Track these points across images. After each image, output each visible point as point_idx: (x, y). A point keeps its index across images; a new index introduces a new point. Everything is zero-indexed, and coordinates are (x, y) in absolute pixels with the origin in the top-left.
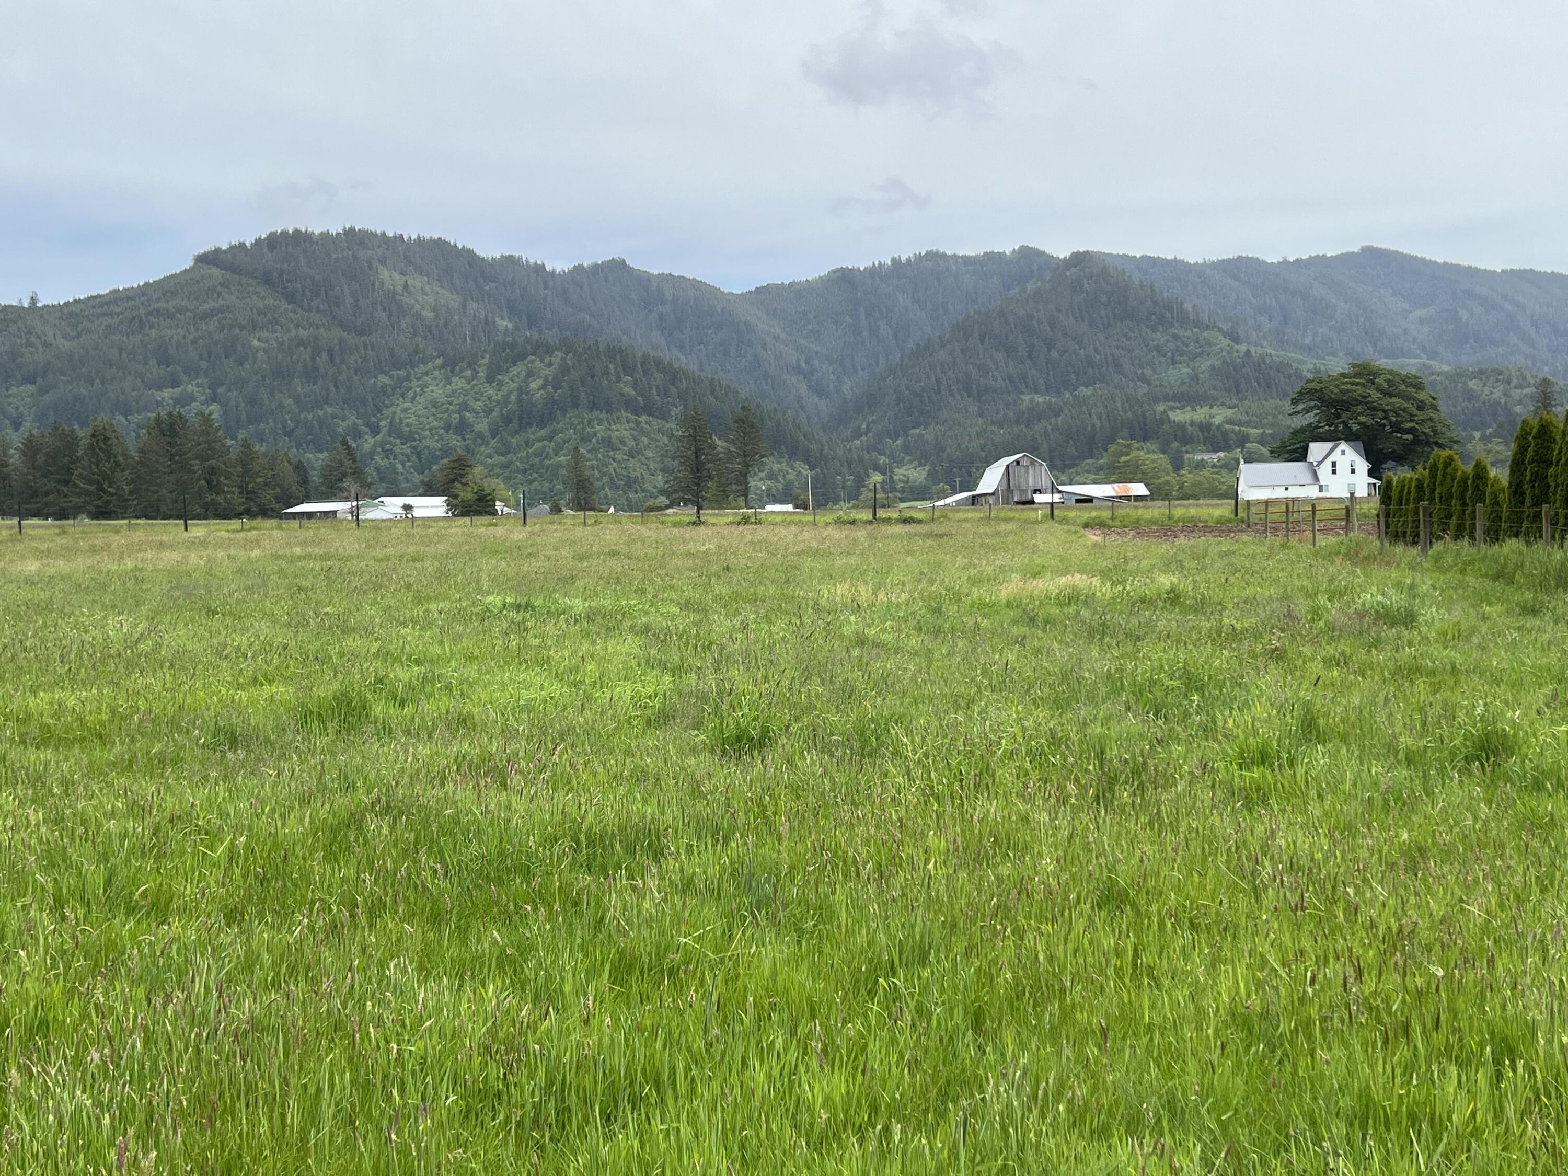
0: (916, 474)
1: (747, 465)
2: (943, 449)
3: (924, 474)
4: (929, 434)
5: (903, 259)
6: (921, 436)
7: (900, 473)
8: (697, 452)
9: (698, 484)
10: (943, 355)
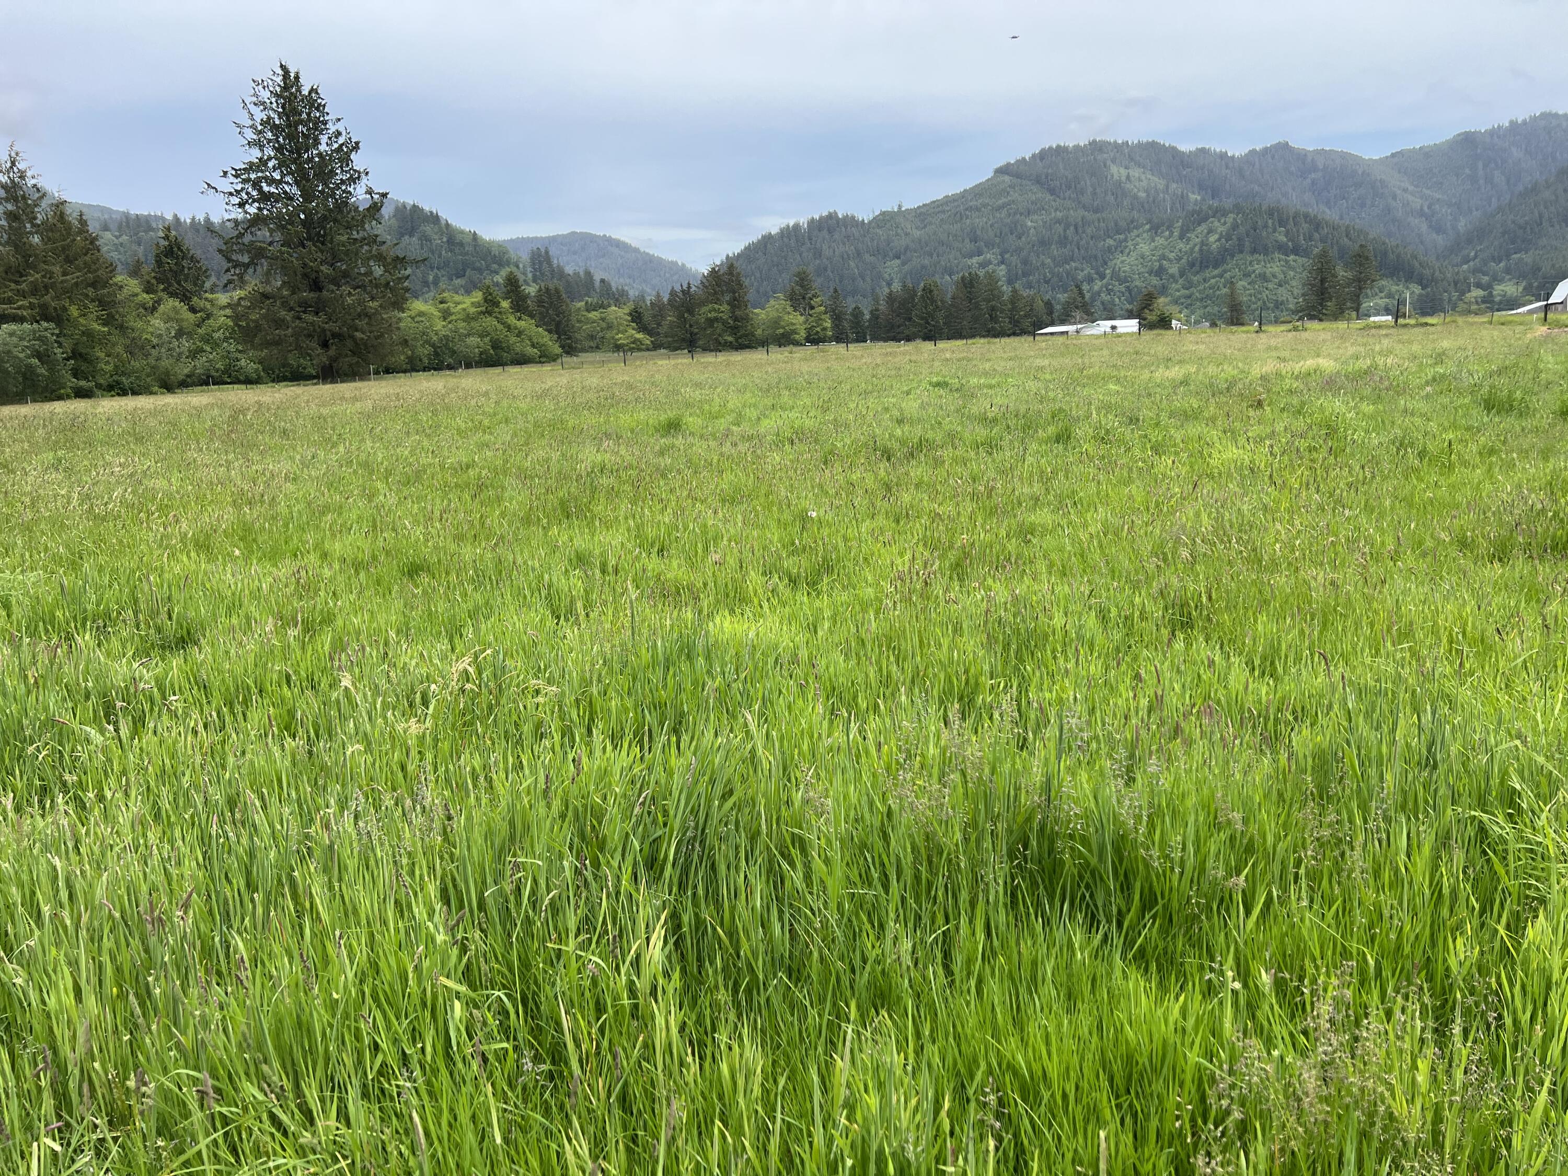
0: (1509, 288)
1: (1360, 289)
2: (1539, 269)
3: (1520, 289)
4: (1528, 258)
5: (1520, 121)
6: (1521, 259)
7: (1498, 289)
8: (1323, 281)
9: (1321, 304)
10: (1547, 194)
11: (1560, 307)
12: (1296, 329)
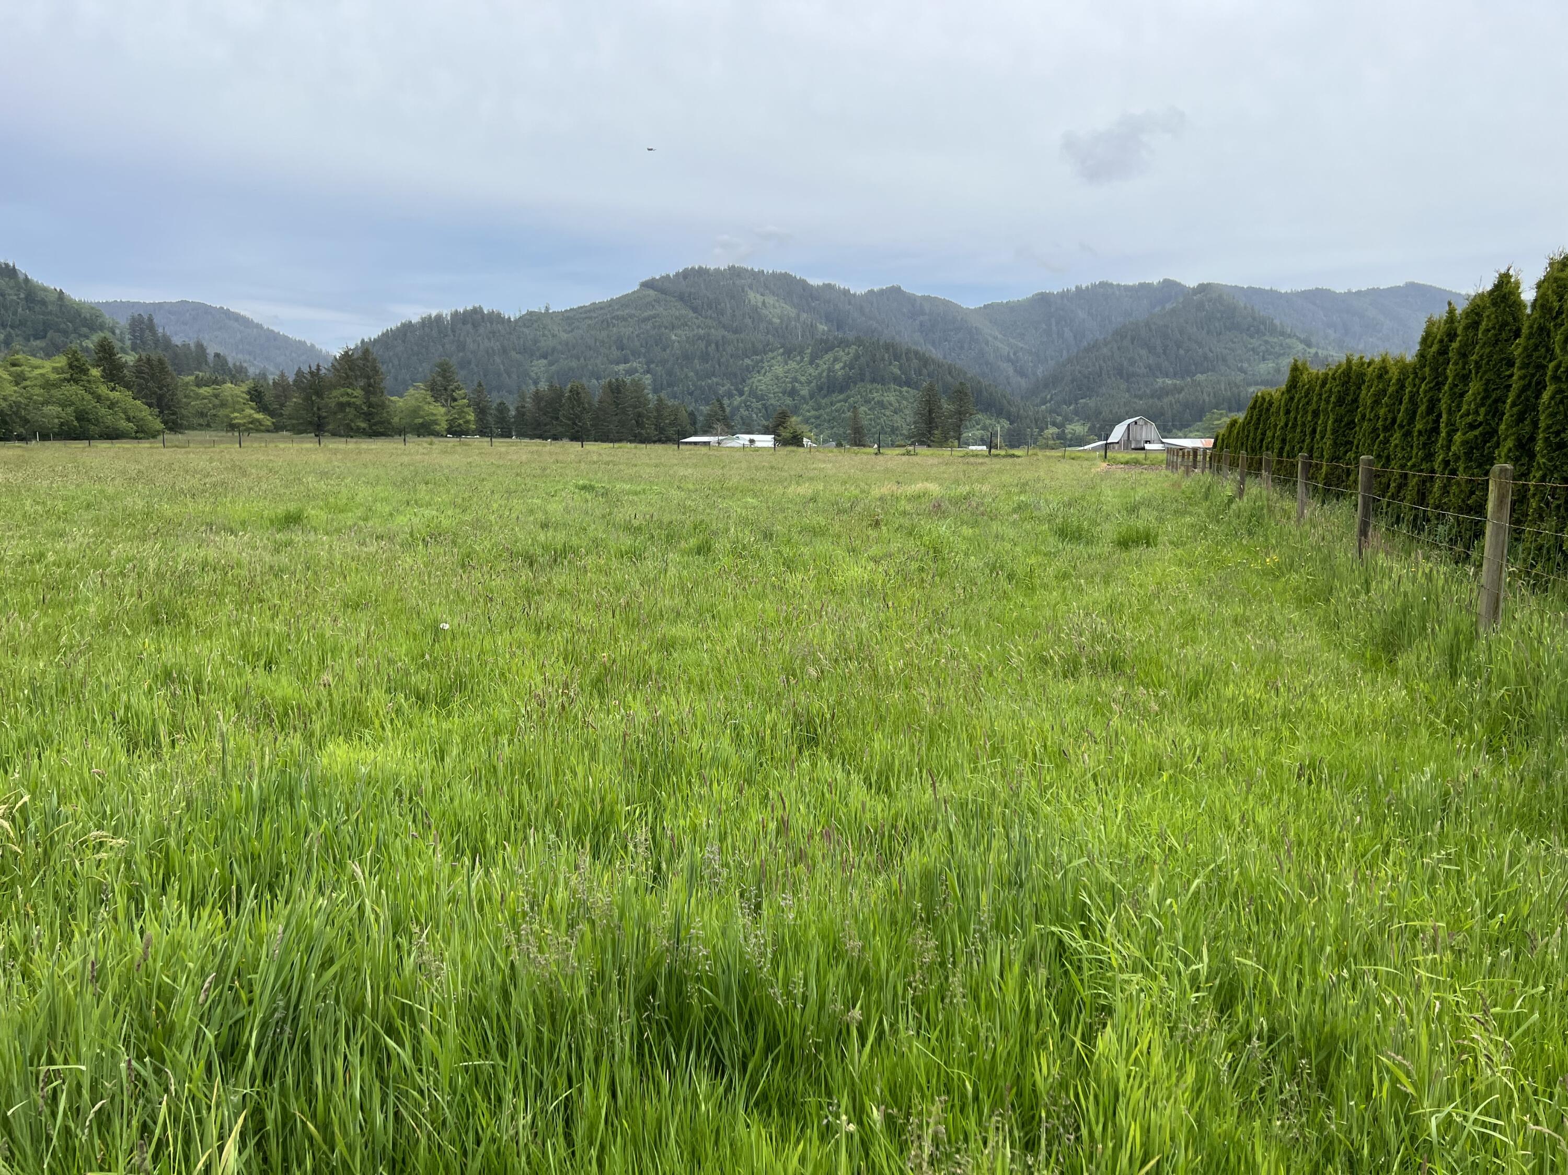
0: (1077, 428)
1: (961, 420)
2: (1100, 413)
3: (1086, 429)
4: (1092, 403)
5: (1084, 287)
6: (1086, 404)
7: (1069, 428)
8: (930, 411)
9: (929, 433)
10: (1105, 350)
11: (1116, 446)
12: (908, 453)
